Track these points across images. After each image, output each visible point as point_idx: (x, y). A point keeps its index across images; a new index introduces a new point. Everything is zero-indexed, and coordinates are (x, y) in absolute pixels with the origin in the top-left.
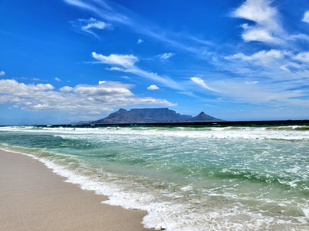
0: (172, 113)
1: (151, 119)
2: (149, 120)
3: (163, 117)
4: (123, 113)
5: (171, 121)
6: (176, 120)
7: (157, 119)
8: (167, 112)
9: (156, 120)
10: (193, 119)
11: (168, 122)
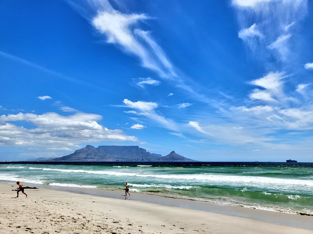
0: (143, 151)
1: (120, 157)
2: (118, 158)
3: (133, 155)
4: (90, 150)
5: (143, 160)
6: (147, 159)
7: (127, 158)
8: (138, 150)
9: (125, 159)
10: (165, 158)
11: (139, 161)
